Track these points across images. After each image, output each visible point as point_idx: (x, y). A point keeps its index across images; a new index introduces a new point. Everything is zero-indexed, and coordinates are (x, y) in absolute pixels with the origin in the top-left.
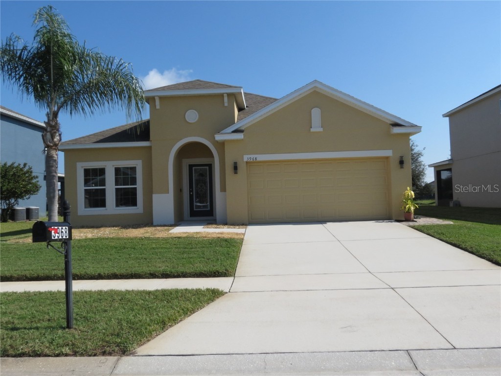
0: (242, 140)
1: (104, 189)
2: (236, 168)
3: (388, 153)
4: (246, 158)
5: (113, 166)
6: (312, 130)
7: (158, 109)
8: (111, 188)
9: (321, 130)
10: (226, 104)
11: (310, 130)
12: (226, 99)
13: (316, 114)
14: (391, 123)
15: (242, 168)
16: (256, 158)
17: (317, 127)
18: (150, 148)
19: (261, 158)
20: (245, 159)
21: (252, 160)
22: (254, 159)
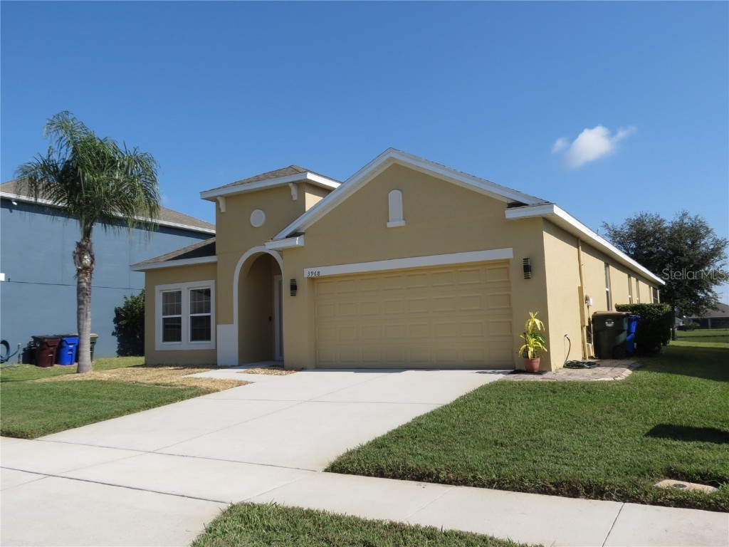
0: (302, 247)
1: (180, 318)
2: (294, 288)
3: (506, 253)
4: (307, 272)
5: (189, 288)
6: (389, 225)
7: (224, 213)
8: (186, 316)
9: (402, 223)
10: (295, 198)
11: (386, 226)
12: (294, 191)
13: (395, 198)
14: (510, 202)
15: (303, 287)
16: (319, 272)
17: (396, 219)
18: (215, 263)
19: (325, 271)
20: (306, 275)
21: (313, 275)
22: (317, 273)
